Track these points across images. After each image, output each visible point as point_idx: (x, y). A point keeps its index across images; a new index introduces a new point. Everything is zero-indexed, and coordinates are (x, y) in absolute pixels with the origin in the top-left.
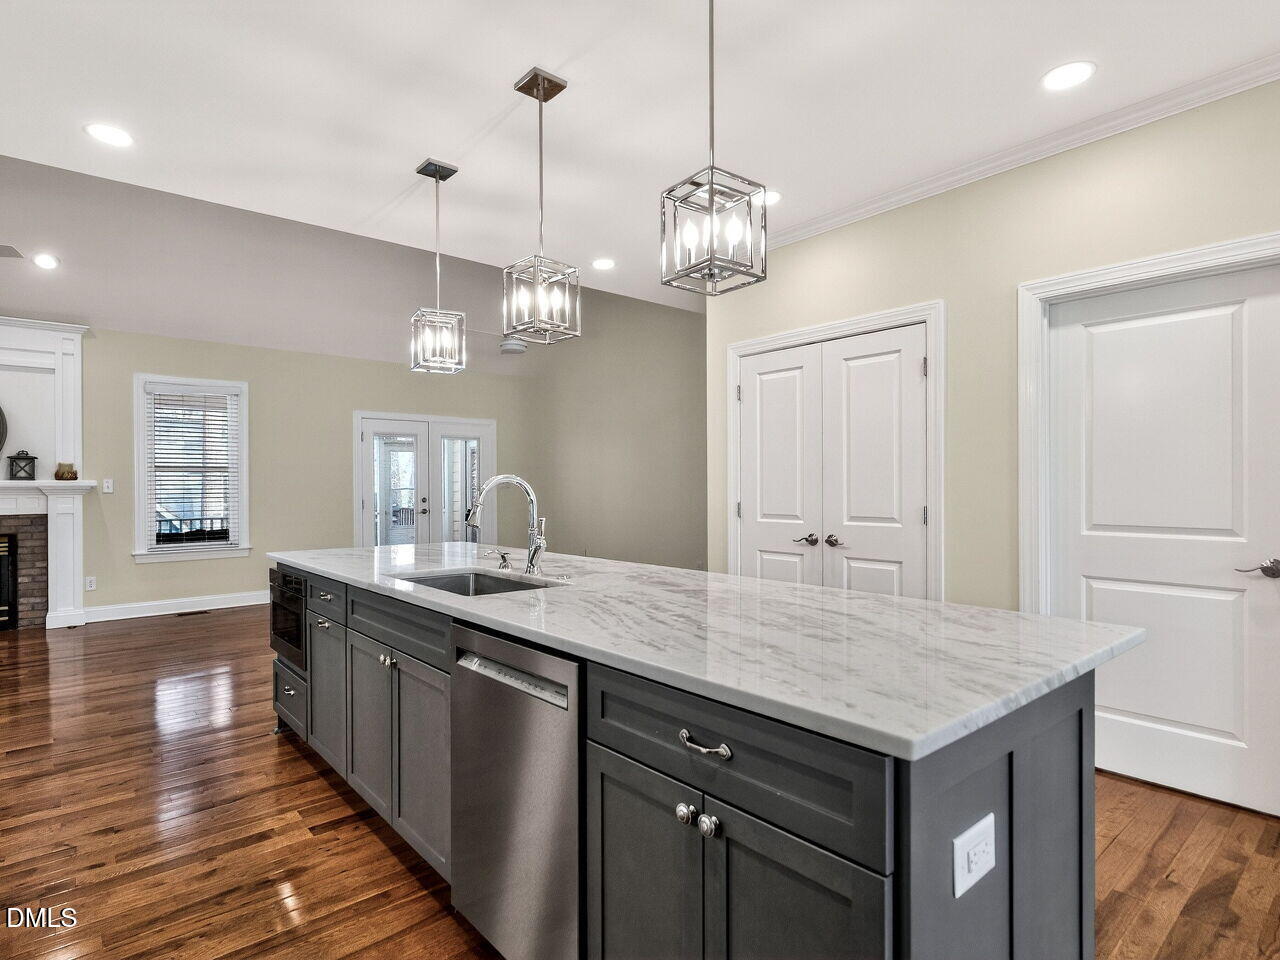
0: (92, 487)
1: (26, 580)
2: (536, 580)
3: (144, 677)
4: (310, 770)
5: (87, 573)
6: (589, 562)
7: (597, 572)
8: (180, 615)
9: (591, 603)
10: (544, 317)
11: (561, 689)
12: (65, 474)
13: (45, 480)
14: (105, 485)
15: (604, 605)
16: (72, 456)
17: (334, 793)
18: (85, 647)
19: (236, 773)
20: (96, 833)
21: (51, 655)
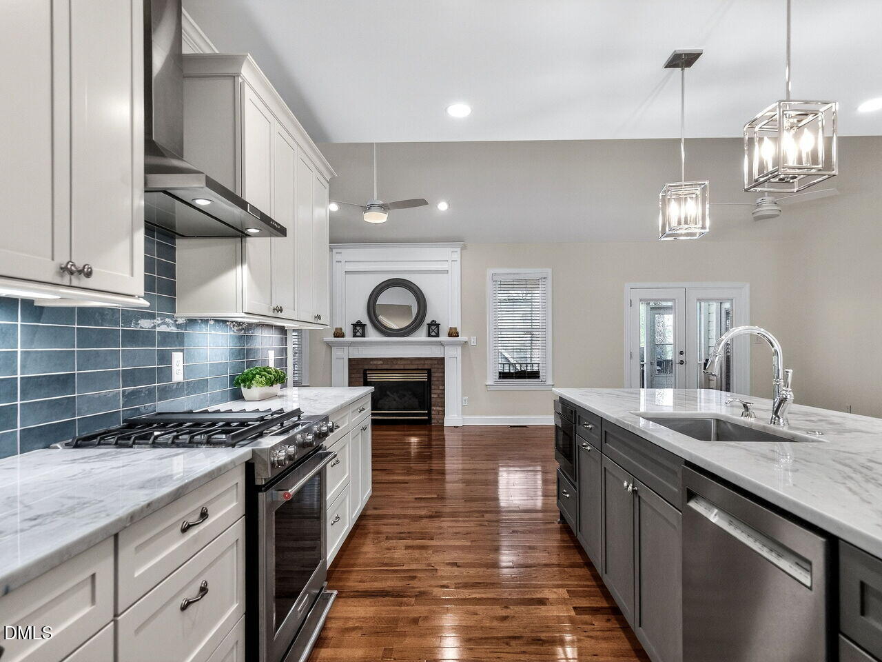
0: (466, 342)
1: (436, 396)
2: (782, 432)
3: (490, 465)
4: (578, 559)
5: (463, 395)
6: (851, 420)
7: (862, 432)
8: (511, 426)
9: (850, 467)
10: (792, 161)
11: (804, 563)
12: (453, 333)
13: (443, 337)
14: (473, 340)
15: (868, 473)
16: (455, 323)
17: (594, 583)
18: (463, 440)
19: (529, 546)
20: (449, 564)
21: (447, 443)
